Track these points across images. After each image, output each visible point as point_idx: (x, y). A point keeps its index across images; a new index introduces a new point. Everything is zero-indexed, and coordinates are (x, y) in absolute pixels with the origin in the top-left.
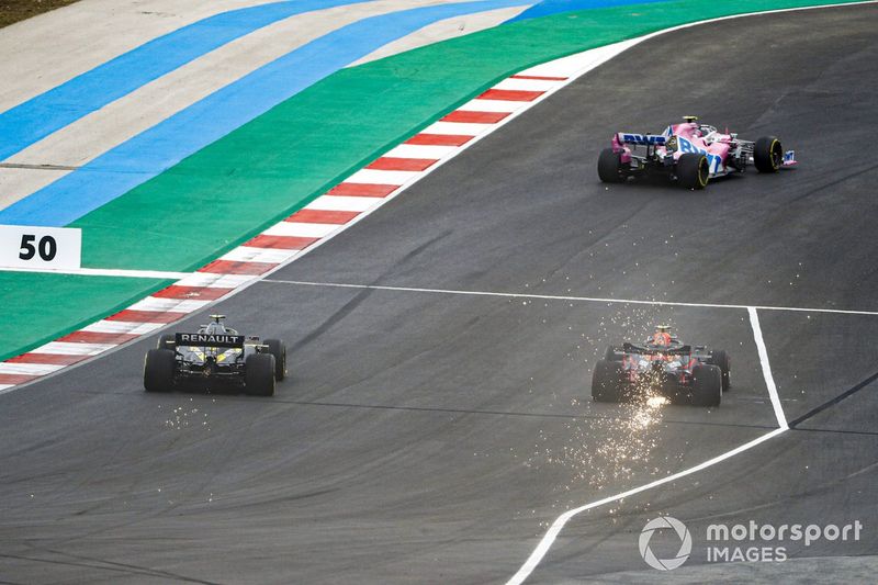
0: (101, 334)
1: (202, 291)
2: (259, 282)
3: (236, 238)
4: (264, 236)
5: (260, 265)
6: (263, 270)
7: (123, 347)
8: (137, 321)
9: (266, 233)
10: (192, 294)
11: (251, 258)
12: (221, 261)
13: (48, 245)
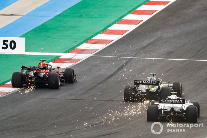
1: (70, 60)
2: (91, 56)
3: (83, 40)
4: (93, 39)
5: (92, 50)
6: (92, 52)
9: (94, 38)
10: (66, 61)
11: (88, 48)
12: (77, 49)
13: (13, 44)
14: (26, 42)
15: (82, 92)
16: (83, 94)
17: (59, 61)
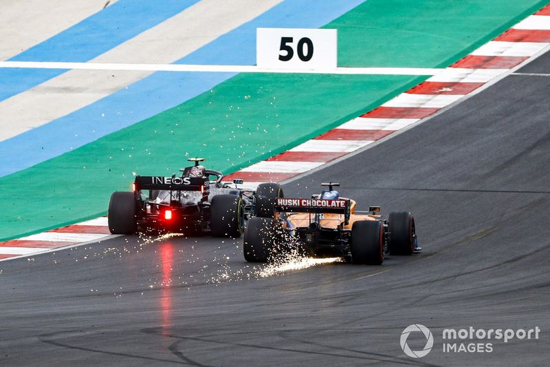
0: (357, 131)
1: (455, 87)
2: (510, 76)
3: (488, 33)
4: (514, 30)
5: (511, 59)
6: (514, 63)
7: (378, 142)
8: (392, 117)
9: (517, 27)
10: (444, 89)
11: (502, 53)
12: (472, 56)
13: (305, 46)
14: (339, 40)
15: (486, 171)
16: (488, 175)
17: (424, 90)
